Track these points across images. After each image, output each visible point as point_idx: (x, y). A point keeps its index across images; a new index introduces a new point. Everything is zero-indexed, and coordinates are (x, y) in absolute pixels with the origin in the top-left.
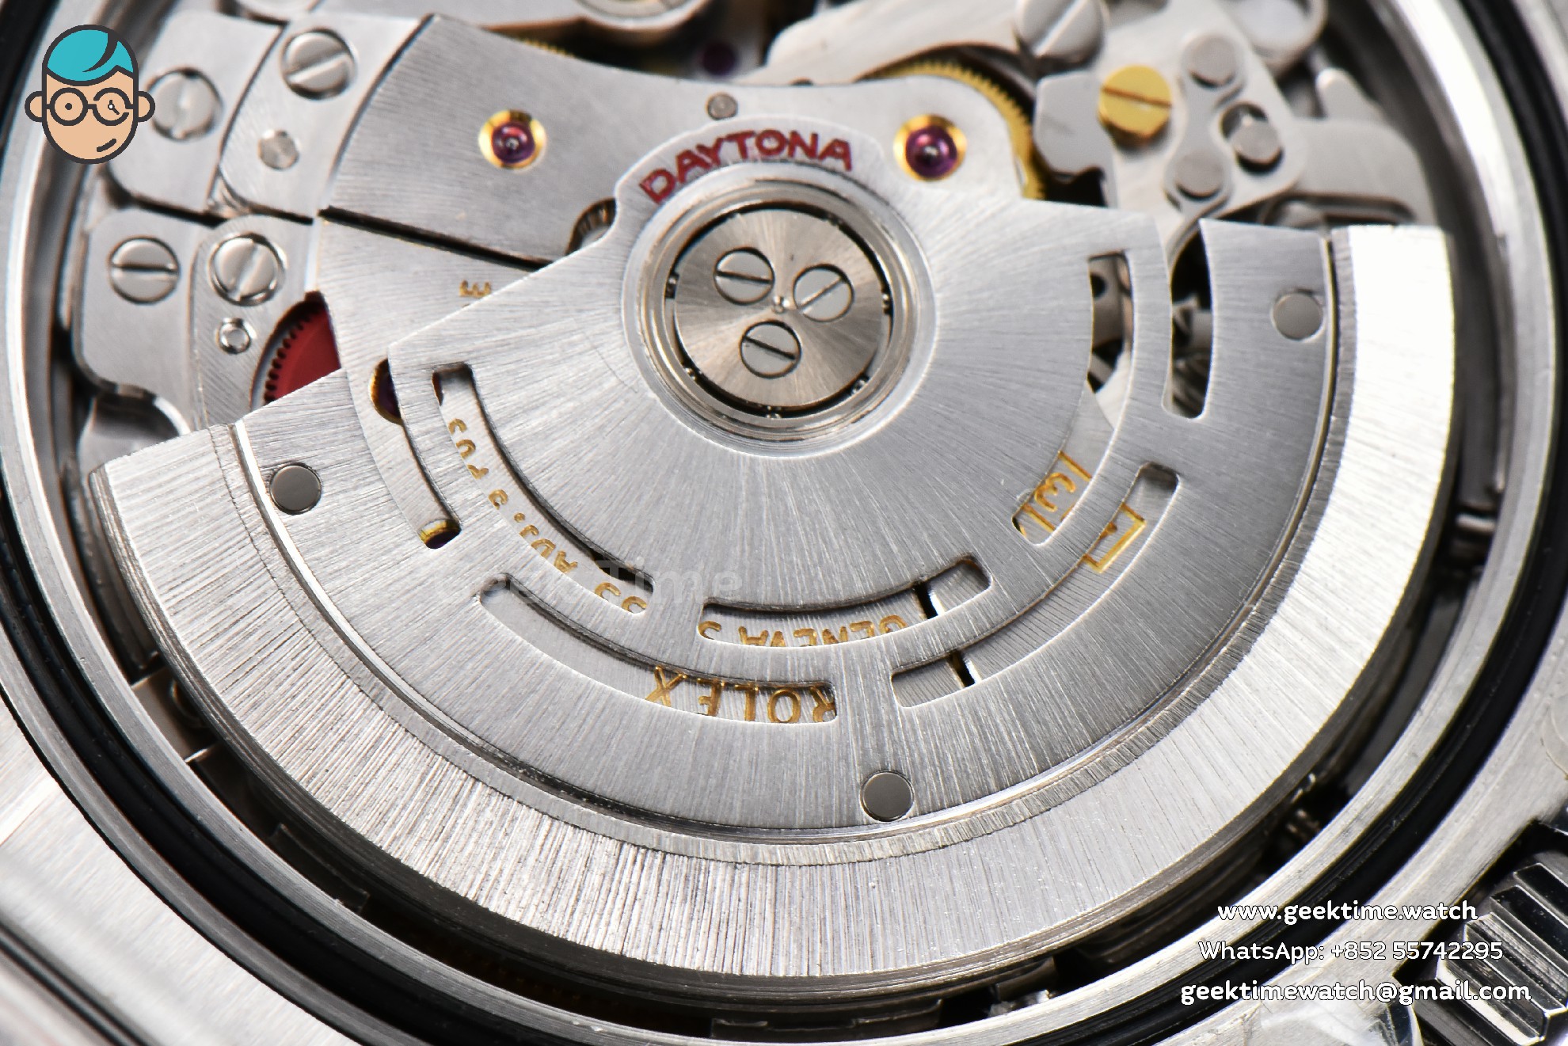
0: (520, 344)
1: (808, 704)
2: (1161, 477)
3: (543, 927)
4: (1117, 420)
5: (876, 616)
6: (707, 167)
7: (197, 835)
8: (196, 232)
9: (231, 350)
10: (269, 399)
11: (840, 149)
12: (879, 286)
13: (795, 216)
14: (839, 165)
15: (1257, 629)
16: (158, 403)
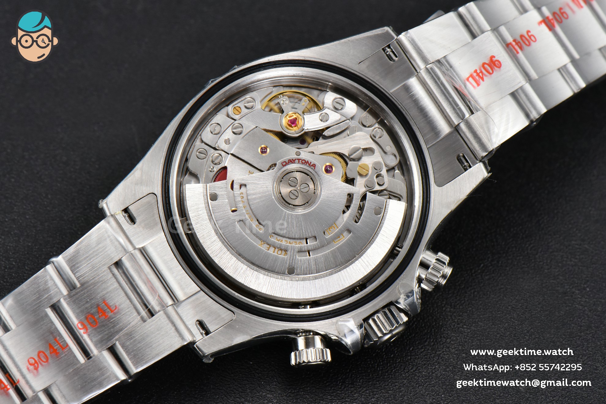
0: (255, 184)
1: (284, 252)
2: (349, 231)
3: (232, 276)
4: (345, 219)
5: (298, 241)
6: (292, 163)
7: (183, 248)
8: (212, 150)
9: (211, 171)
10: (215, 181)
11: (314, 166)
12: (314, 189)
13: (304, 174)
14: (313, 168)
15: (356, 260)
16: (198, 176)
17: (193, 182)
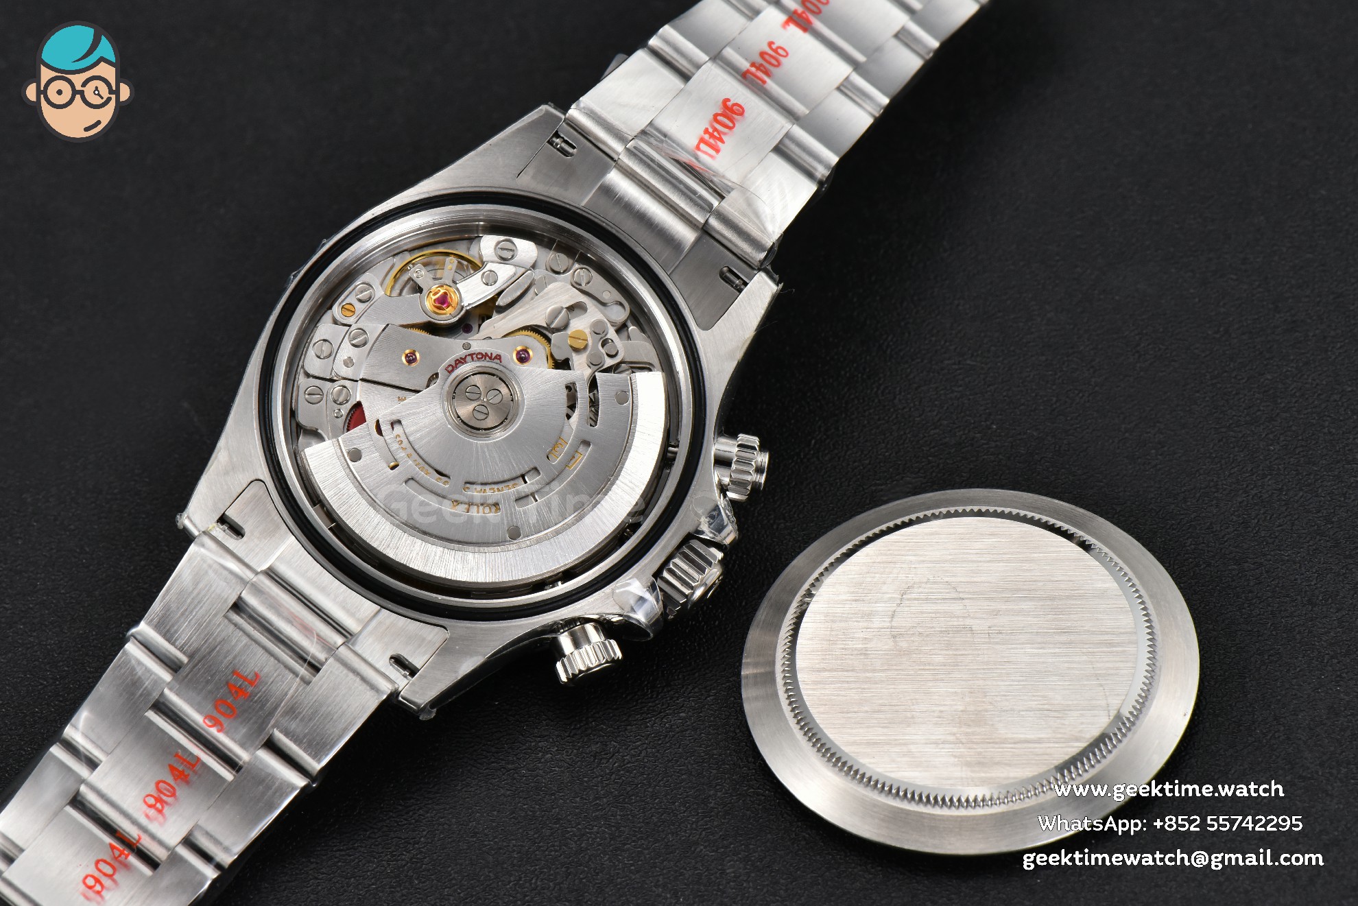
0: (414, 414)
1: (494, 509)
2: (586, 443)
3: (424, 571)
4: (574, 427)
5: (511, 483)
6: (463, 363)
7: (332, 550)
8: (329, 384)
9: (337, 417)
10: (348, 430)
11: (498, 357)
12: (510, 394)
13: (486, 376)
14: (498, 361)
15: (613, 484)
16: (320, 431)
17: (313, 443)
